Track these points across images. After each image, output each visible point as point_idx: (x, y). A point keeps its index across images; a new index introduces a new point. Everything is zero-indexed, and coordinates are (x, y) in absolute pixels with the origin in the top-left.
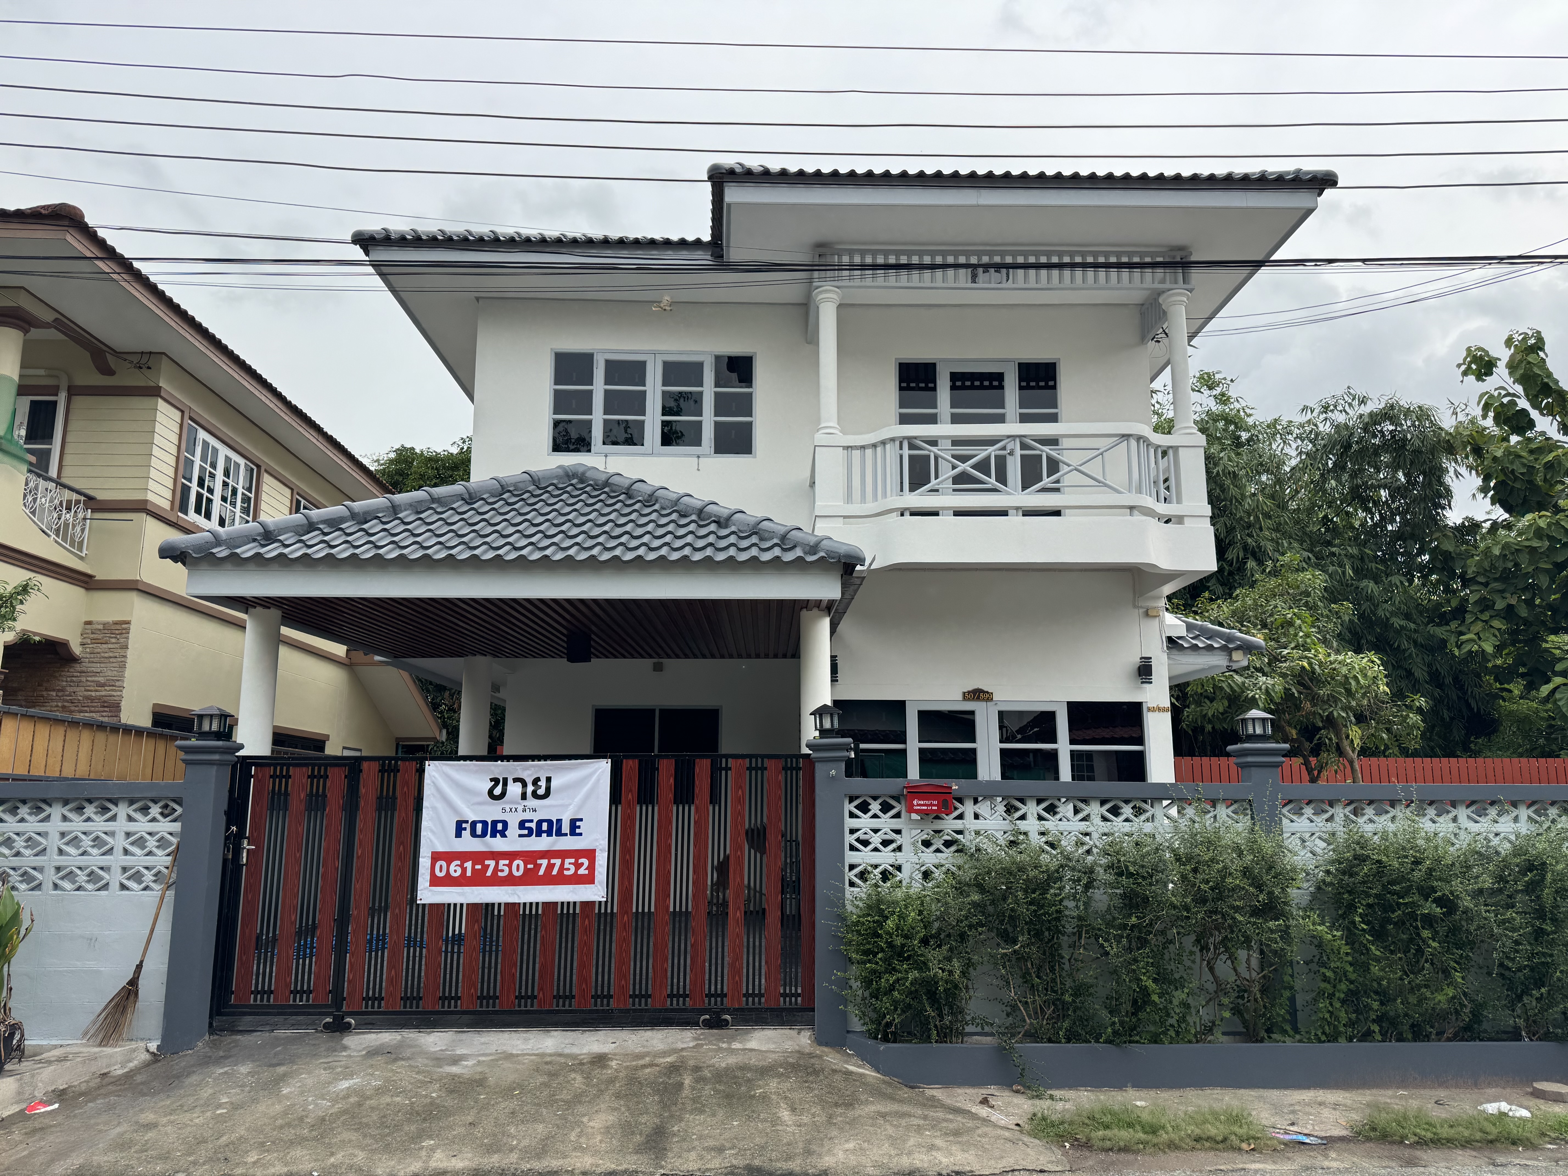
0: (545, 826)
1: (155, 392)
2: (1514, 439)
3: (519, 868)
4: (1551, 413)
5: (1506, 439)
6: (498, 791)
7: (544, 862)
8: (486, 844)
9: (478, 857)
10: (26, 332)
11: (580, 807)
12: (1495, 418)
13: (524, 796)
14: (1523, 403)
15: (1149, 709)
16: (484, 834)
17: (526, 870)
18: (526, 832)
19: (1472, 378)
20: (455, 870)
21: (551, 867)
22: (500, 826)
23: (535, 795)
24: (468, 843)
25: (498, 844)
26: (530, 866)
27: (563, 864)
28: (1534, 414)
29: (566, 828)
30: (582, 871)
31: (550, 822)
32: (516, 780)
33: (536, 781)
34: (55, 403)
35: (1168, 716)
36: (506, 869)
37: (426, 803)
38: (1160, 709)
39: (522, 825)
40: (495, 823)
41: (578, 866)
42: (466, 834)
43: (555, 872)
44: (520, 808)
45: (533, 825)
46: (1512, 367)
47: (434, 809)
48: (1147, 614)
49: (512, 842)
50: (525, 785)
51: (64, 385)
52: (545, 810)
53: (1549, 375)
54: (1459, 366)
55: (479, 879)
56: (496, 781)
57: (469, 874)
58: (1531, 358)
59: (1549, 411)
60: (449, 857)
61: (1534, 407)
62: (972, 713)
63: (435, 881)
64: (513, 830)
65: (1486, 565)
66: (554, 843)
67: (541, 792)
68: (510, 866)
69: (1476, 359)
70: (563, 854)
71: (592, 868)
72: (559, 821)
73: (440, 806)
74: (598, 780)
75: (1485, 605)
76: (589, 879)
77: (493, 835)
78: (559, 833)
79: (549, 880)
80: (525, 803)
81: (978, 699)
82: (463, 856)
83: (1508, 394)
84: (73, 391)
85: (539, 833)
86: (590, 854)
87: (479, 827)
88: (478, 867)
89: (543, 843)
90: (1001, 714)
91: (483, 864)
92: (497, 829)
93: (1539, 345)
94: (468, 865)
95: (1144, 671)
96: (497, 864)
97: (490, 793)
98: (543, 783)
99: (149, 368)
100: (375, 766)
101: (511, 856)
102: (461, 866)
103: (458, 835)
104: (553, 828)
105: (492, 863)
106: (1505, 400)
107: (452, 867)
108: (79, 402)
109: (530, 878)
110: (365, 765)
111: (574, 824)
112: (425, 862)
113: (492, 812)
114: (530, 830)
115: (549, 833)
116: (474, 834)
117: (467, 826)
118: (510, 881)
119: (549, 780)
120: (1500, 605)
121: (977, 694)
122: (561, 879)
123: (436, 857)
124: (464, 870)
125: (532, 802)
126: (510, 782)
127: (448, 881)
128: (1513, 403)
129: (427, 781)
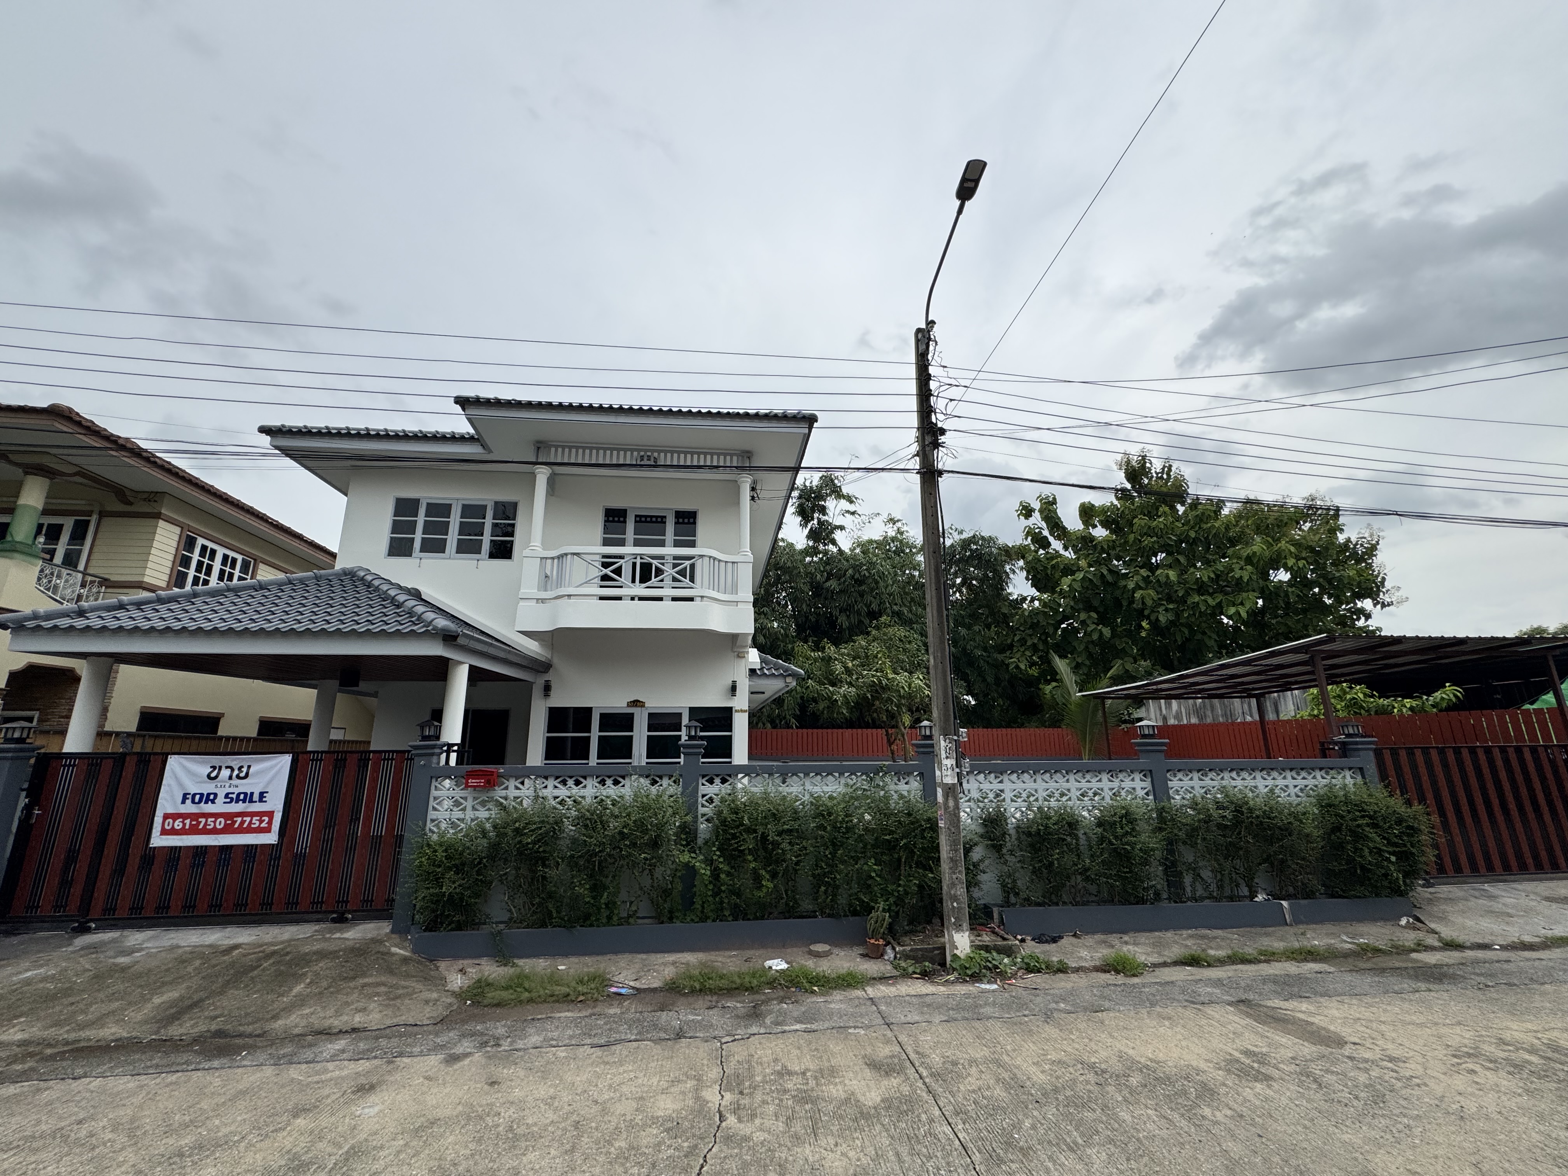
0: (242, 797)
1: (158, 516)
2: (1041, 551)
3: (220, 823)
4: (1060, 540)
5: (1036, 552)
6: (213, 775)
7: (239, 820)
8: (200, 808)
9: (195, 817)
10: (51, 479)
11: (269, 783)
12: (1032, 540)
13: (230, 778)
14: (1046, 533)
15: (736, 711)
16: (200, 801)
17: (225, 824)
18: (228, 800)
19: (1022, 518)
20: (178, 825)
21: (243, 822)
22: (212, 797)
23: (238, 777)
24: (189, 808)
25: (209, 808)
26: (229, 822)
27: (251, 820)
28: (1051, 539)
29: (256, 797)
30: (263, 825)
31: (245, 794)
32: (227, 767)
33: (240, 768)
34: (89, 521)
35: (747, 714)
36: (212, 824)
37: (164, 782)
38: (742, 711)
39: (227, 796)
40: (209, 795)
41: (261, 821)
42: (188, 802)
43: (245, 826)
44: (227, 785)
45: (234, 796)
46: (1041, 511)
47: (169, 785)
48: (738, 656)
49: (219, 807)
50: (233, 770)
51: (97, 509)
52: (244, 786)
53: (1059, 518)
54: (1017, 511)
55: (194, 830)
56: (214, 768)
57: (187, 827)
58: (1051, 507)
59: (1058, 538)
60: (175, 816)
61: (1051, 535)
62: (633, 714)
63: (164, 832)
64: (221, 799)
65: (1022, 621)
66: (247, 807)
67: (242, 775)
68: (215, 822)
69: (1025, 508)
70: (252, 814)
71: (270, 823)
72: (252, 794)
73: (173, 783)
74: (282, 767)
75: (1023, 642)
76: (268, 830)
77: (206, 802)
78: (251, 801)
79: (241, 830)
80: (231, 782)
81: (636, 706)
82: (183, 816)
83: (1039, 528)
84: (102, 514)
85: (237, 801)
86: (270, 814)
87: (198, 797)
88: (194, 823)
89: (239, 807)
90: (650, 714)
91: (197, 820)
92: (210, 798)
93: (1054, 502)
94: (188, 822)
95: (733, 689)
96: (206, 821)
97: (209, 776)
98: (245, 770)
99: (155, 501)
100: (135, 758)
101: (216, 816)
102: (183, 822)
103: (183, 802)
104: (248, 798)
105: (203, 820)
106: (1037, 531)
107: (177, 823)
108: (106, 521)
109: (228, 829)
110: (128, 758)
111: (262, 795)
112: (158, 820)
113: (208, 788)
114: (232, 799)
115: (244, 801)
116: (193, 802)
117: (190, 797)
118: (215, 831)
119: (249, 767)
120: (1029, 643)
121: (636, 703)
122: (250, 830)
123: (166, 817)
124: (184, 825)
125: (235, 781)
126: (223, 768)
127: (173, 832)
128: (1040, 533)
129: (167, 767)
